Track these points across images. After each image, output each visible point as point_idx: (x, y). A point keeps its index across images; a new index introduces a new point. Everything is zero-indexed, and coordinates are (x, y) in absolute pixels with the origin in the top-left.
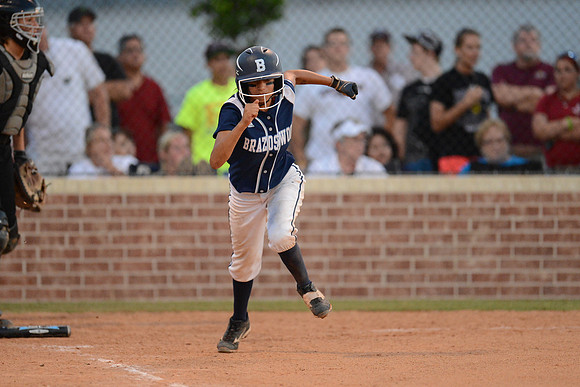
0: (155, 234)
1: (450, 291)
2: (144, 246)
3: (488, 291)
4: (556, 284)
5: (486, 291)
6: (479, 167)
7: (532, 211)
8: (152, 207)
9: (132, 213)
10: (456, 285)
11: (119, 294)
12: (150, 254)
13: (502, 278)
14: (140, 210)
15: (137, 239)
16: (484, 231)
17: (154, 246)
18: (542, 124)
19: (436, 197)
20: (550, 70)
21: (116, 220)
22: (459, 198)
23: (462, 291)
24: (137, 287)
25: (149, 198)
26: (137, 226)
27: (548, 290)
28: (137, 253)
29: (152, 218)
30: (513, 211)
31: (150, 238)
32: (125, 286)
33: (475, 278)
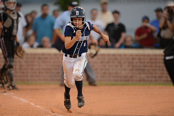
1: (117, 81)
5: (127, 81)
7: (140, 59)
13: (132, 77)
16: (127, 64)
21: (27, 60)
22: (120, 55)
27: (144, 80)
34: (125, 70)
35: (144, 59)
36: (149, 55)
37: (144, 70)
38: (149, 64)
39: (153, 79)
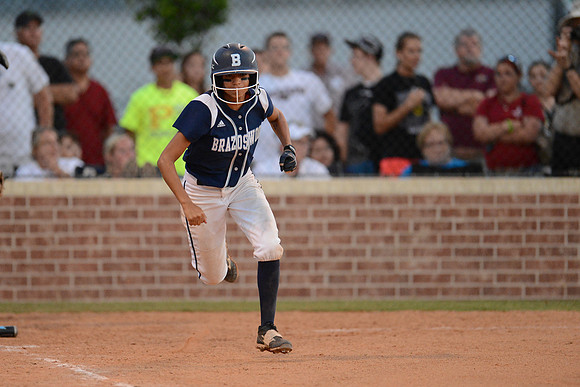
0: (100, 235)
1: (392, 292)
2: (90, 248)
3: (430, 292)
4: (496, 284)
5: (428, 292)
6: (421, 169)
7: (473, 213)
8: (98, 209)
9: (77, 215)
10: (398, 286)
11: (65, 294)
12: (96, 255)
13: (443, 278)
14: (86, 212)
15: (83, 241)
16: (425, 232)
17: (100, 247)
18: (482, 127)
19: (377, 199)
20: (490, 73)
21: (62, 222)
22: (401, 199)
23: (403, 292)
24: (83, 287)
25: (95, 200)
26: (83, 227)
27: (488, 291)
28: (83, 254)
29: (98, 220)
30: (454, 213)
31: (95, 240)
32: (71, 287)
33: (417, 278)
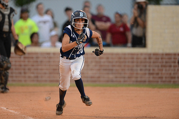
34: (92, 70)
35: (112, 58)
36: (117, 54)
37: (112, 70)
38: (118, 64)
39: (122, 80)
